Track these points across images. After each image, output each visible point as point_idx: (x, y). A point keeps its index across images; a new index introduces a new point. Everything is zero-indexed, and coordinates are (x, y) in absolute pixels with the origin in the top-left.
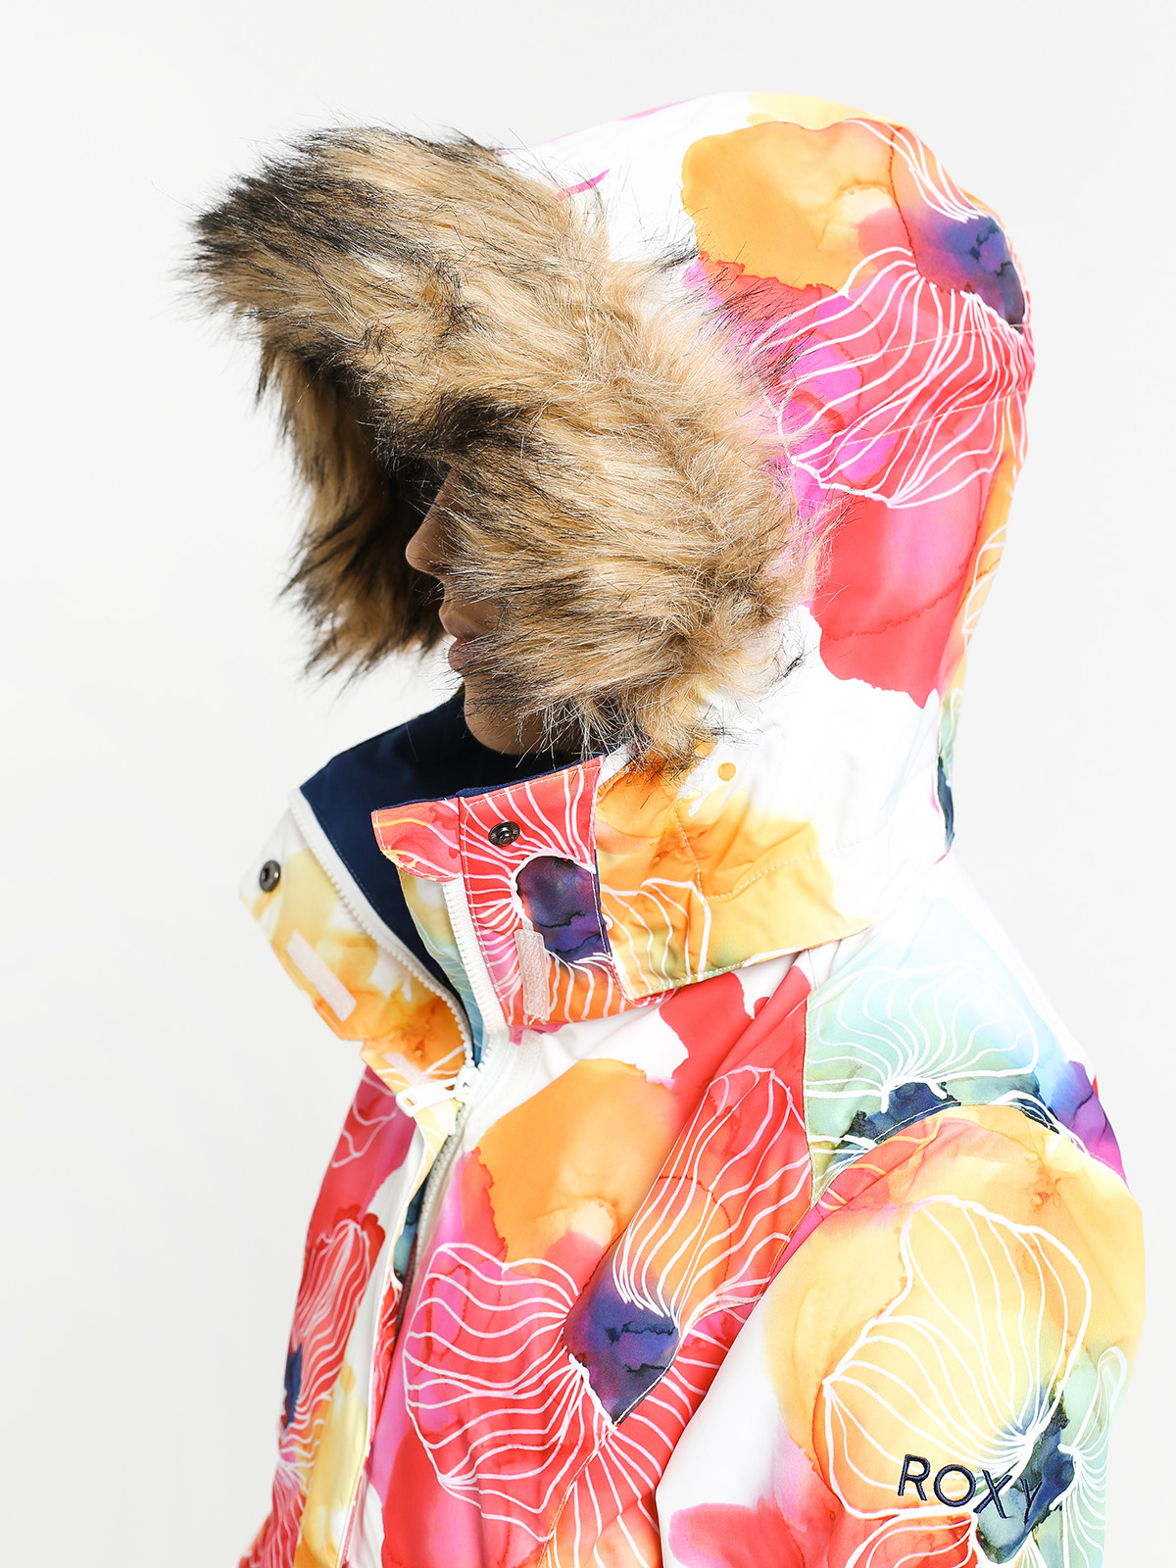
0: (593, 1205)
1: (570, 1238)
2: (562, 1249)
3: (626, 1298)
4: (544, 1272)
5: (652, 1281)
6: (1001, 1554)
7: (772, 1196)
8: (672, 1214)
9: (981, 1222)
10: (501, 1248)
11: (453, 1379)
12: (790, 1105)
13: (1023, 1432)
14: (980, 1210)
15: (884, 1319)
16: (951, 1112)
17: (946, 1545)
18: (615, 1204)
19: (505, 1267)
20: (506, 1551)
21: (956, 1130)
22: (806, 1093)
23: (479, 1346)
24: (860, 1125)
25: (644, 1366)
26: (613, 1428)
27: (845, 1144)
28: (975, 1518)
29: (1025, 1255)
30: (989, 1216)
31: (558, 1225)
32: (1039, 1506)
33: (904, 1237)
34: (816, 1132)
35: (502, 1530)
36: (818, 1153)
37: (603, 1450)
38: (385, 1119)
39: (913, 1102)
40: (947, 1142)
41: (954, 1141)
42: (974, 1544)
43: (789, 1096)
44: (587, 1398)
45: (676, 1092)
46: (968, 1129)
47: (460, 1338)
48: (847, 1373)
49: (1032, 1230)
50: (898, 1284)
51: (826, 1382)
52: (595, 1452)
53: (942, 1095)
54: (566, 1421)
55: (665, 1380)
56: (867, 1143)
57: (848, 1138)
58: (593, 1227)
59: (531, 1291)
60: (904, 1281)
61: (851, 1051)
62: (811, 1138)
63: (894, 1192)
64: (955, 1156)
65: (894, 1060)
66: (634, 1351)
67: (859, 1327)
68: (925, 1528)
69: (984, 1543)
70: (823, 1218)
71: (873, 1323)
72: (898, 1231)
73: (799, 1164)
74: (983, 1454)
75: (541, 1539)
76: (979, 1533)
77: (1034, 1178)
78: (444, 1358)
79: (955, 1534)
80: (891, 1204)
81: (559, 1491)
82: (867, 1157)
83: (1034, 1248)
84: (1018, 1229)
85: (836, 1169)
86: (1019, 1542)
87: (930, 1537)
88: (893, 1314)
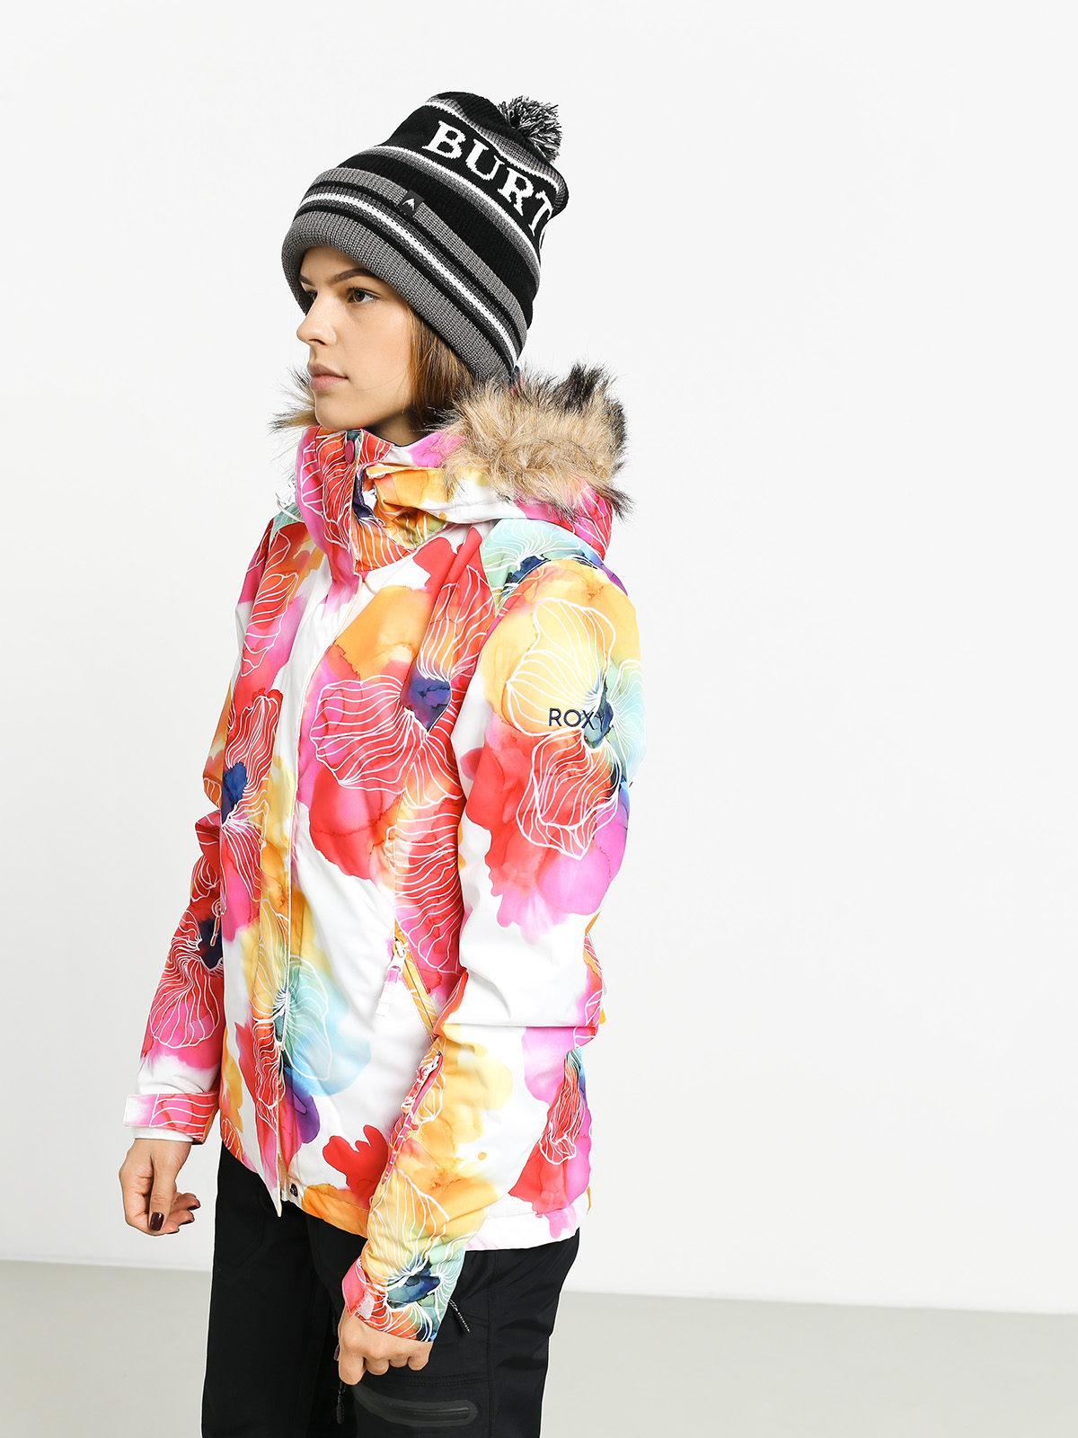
0: (400, 647)
1: (392, 663)
2: (390, 668)
3: (426, 677)
4: (383, 680)
5: (437, 667)
6: (594, 744)
7: (478, 618)
8: (440, 637)
9: (566, 606)
10: (356, 676)
11: (343, 736)
12: (479, 578)
13: (596, 693)
14: (565, 602)
15: (530, 652)
16: (547, 564)
17: (573, 744)
18: (410, 645)
19: (361, 683)
20: (382, 803)
21: (551, 570)
22: (485, 571)
23: (356, 718)
24: (510, 578)
25: (439, 705)
26: (428, 734)
27: (506, 588)
28: (583, 730)
29: (587, 619)
30: (570, 604)
31: (384, 659)
32: (605, 726)
33: (534, 616)
34: (493, 586)
35: (378, 794)
36: (495, 595)
37: (424, 744)
38: (268, 648)
39: (531, 564)
40: (548, 575)
41: (550, 575)
42: (583, 743)
43: (478, 574)
44: (415, 724)
45: (428, 592)
46: (557, 570)
47: (344, 718)
48: (517, 677)
49: (589, 609)
50: (535, 637)
51: (508, 683)
52: (421, 746)
53: (543, 559)
54: (406, 737)
55: (448, 710)
56: (515, 585)
57: (506, 585)
58: (403, 656)
59: (379, 689)
60: (537, 635)
61: (500, 549)
62: (492, 589)
63: (527, 598)
64: (551, 581)
65: (519, 549)
66: (432, 699)
67: (520, 657)
68: (563, 738)
69: (587, 741)
70: (500, 619)
71: (526, 654)
72: (531, 615)
73: (489, 601)
74: (582, 703)
75: (398, 793)
76: (585, 737)
77: (585, 588)
78: (337, 729)
79: (576, 738)
80: (527, 604)
81: (406, 768)
82: (516, 591)
83: (590, 616)
84: (583, 609)
85: (504, 599)
86: (601, 739)
87: (566, 741)
88: (534, 649)
